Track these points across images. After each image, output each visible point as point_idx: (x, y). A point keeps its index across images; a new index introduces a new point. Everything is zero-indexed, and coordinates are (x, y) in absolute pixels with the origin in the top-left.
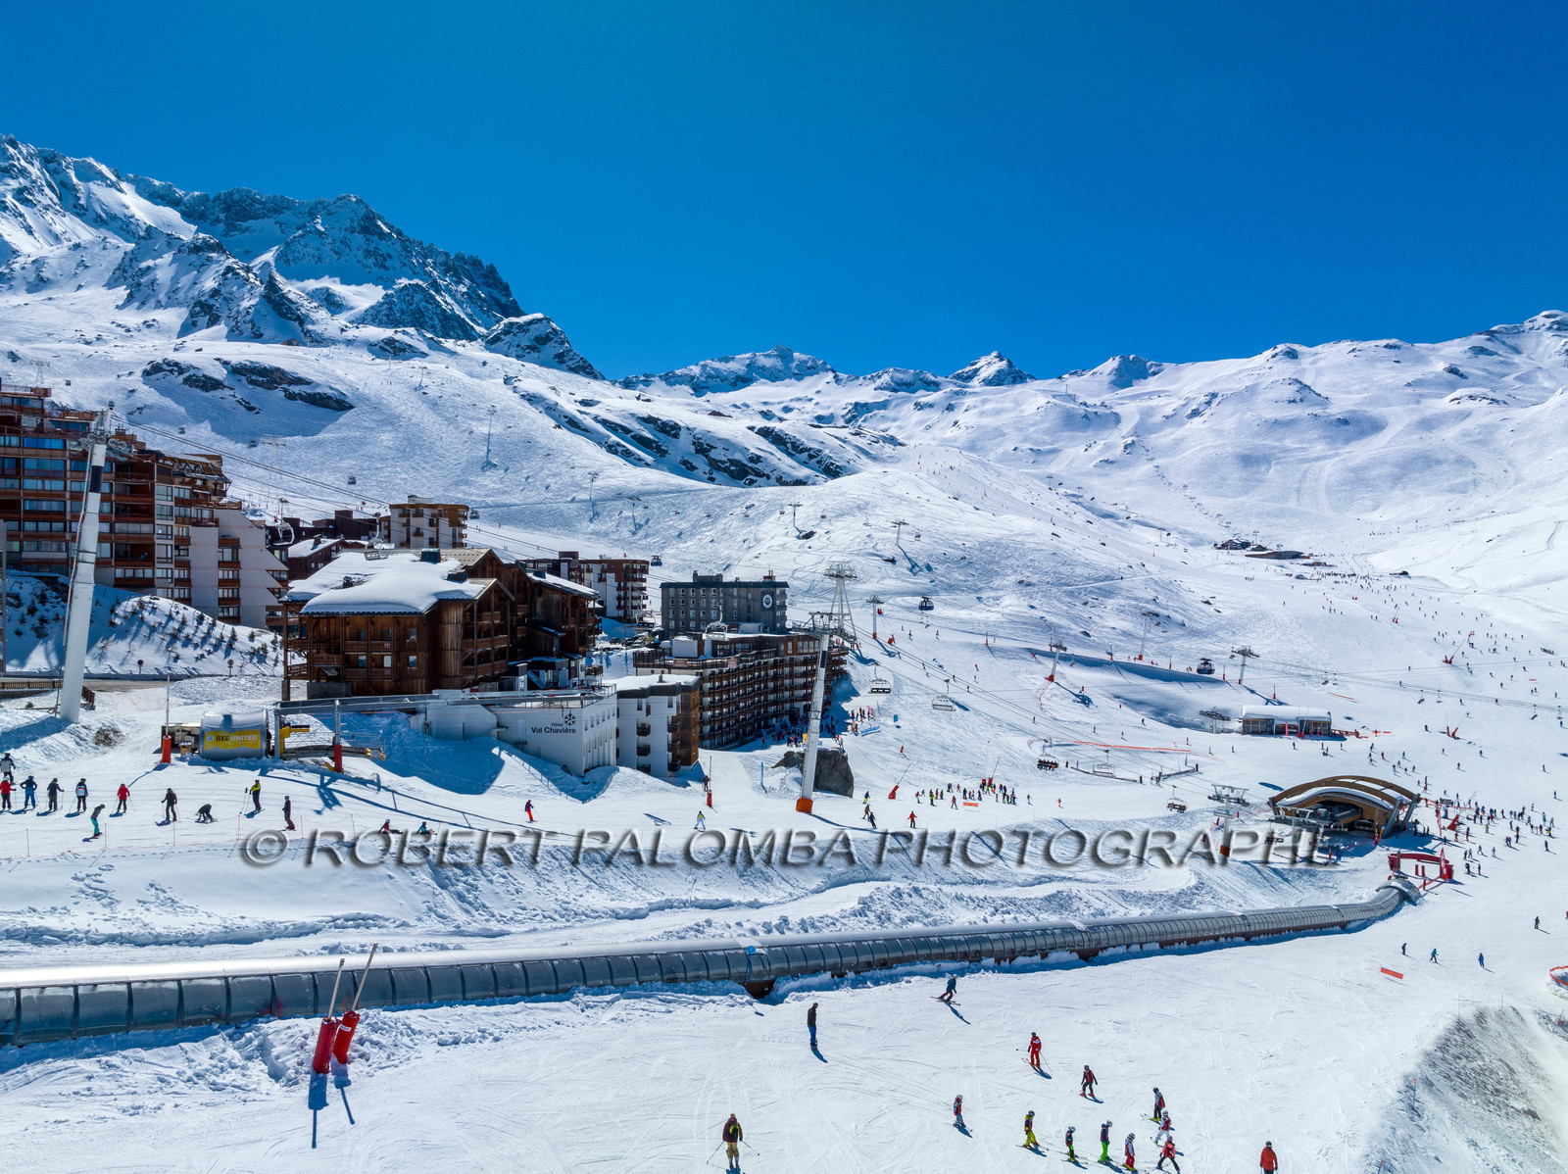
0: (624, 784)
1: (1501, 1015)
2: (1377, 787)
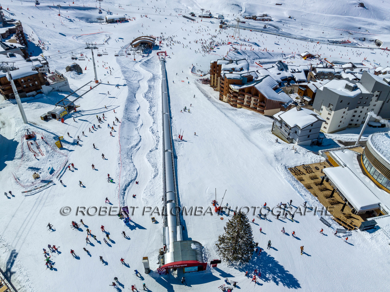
2: (149, 38)
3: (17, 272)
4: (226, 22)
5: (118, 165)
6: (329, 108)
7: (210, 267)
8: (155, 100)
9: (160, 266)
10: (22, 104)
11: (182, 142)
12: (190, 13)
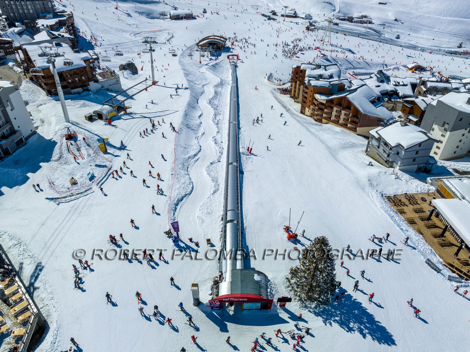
2: (219, 38)
3: (41, 288)
4: (314, 24)
5: (171, 176)
6: (443, 128)
7: (276, 306)
8: (221, 108)
9: (213, 298)
10: (65, 101)
11: (251, 156)
12: (271, 11)
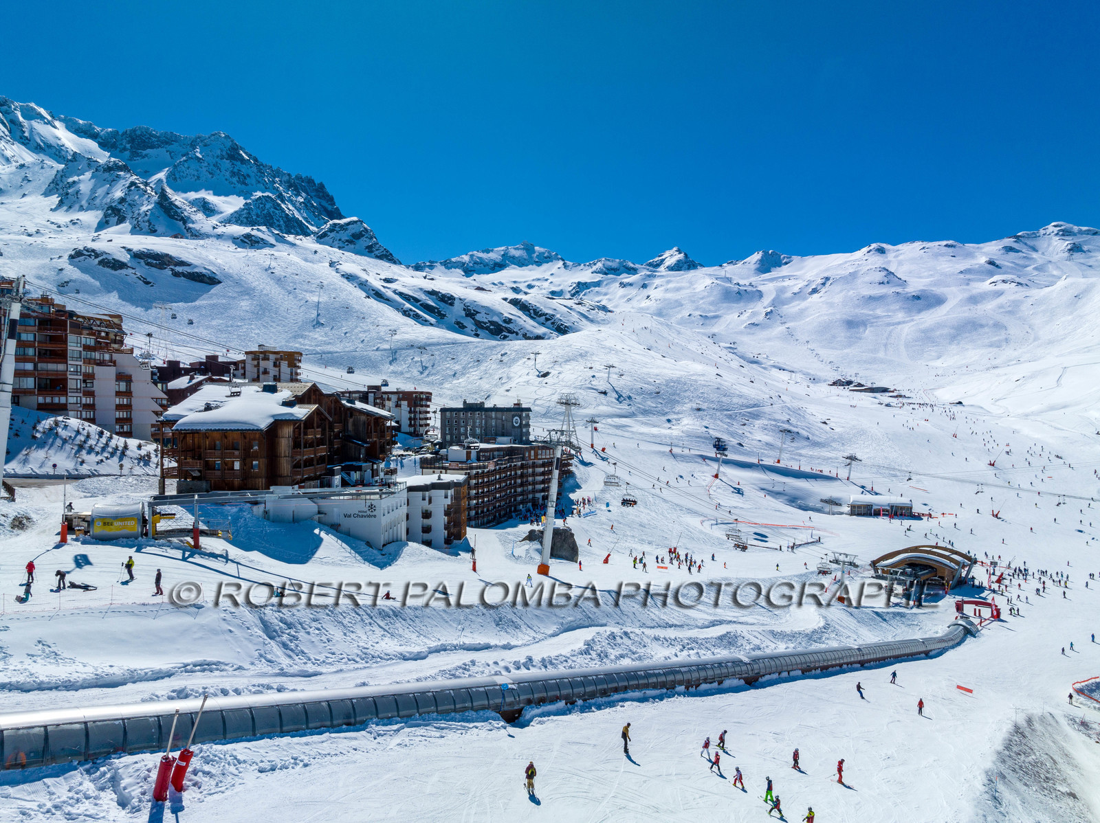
0: (411, 555)
1: (1042, 719)
